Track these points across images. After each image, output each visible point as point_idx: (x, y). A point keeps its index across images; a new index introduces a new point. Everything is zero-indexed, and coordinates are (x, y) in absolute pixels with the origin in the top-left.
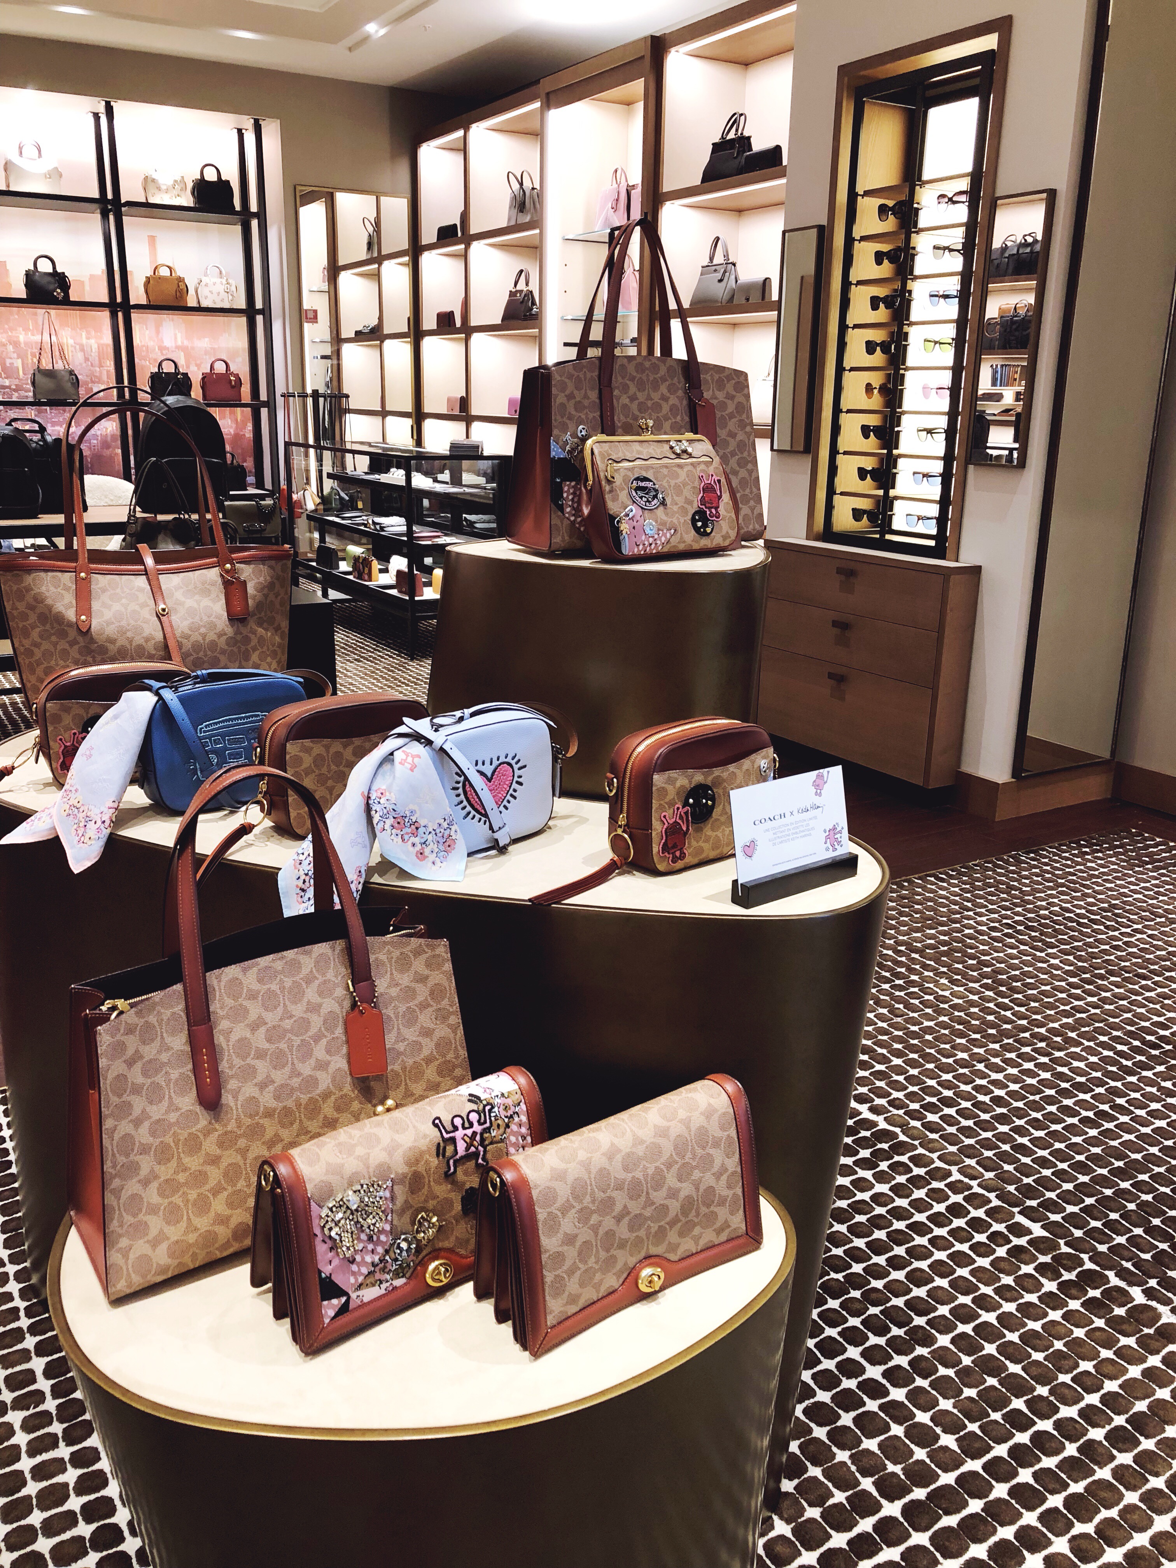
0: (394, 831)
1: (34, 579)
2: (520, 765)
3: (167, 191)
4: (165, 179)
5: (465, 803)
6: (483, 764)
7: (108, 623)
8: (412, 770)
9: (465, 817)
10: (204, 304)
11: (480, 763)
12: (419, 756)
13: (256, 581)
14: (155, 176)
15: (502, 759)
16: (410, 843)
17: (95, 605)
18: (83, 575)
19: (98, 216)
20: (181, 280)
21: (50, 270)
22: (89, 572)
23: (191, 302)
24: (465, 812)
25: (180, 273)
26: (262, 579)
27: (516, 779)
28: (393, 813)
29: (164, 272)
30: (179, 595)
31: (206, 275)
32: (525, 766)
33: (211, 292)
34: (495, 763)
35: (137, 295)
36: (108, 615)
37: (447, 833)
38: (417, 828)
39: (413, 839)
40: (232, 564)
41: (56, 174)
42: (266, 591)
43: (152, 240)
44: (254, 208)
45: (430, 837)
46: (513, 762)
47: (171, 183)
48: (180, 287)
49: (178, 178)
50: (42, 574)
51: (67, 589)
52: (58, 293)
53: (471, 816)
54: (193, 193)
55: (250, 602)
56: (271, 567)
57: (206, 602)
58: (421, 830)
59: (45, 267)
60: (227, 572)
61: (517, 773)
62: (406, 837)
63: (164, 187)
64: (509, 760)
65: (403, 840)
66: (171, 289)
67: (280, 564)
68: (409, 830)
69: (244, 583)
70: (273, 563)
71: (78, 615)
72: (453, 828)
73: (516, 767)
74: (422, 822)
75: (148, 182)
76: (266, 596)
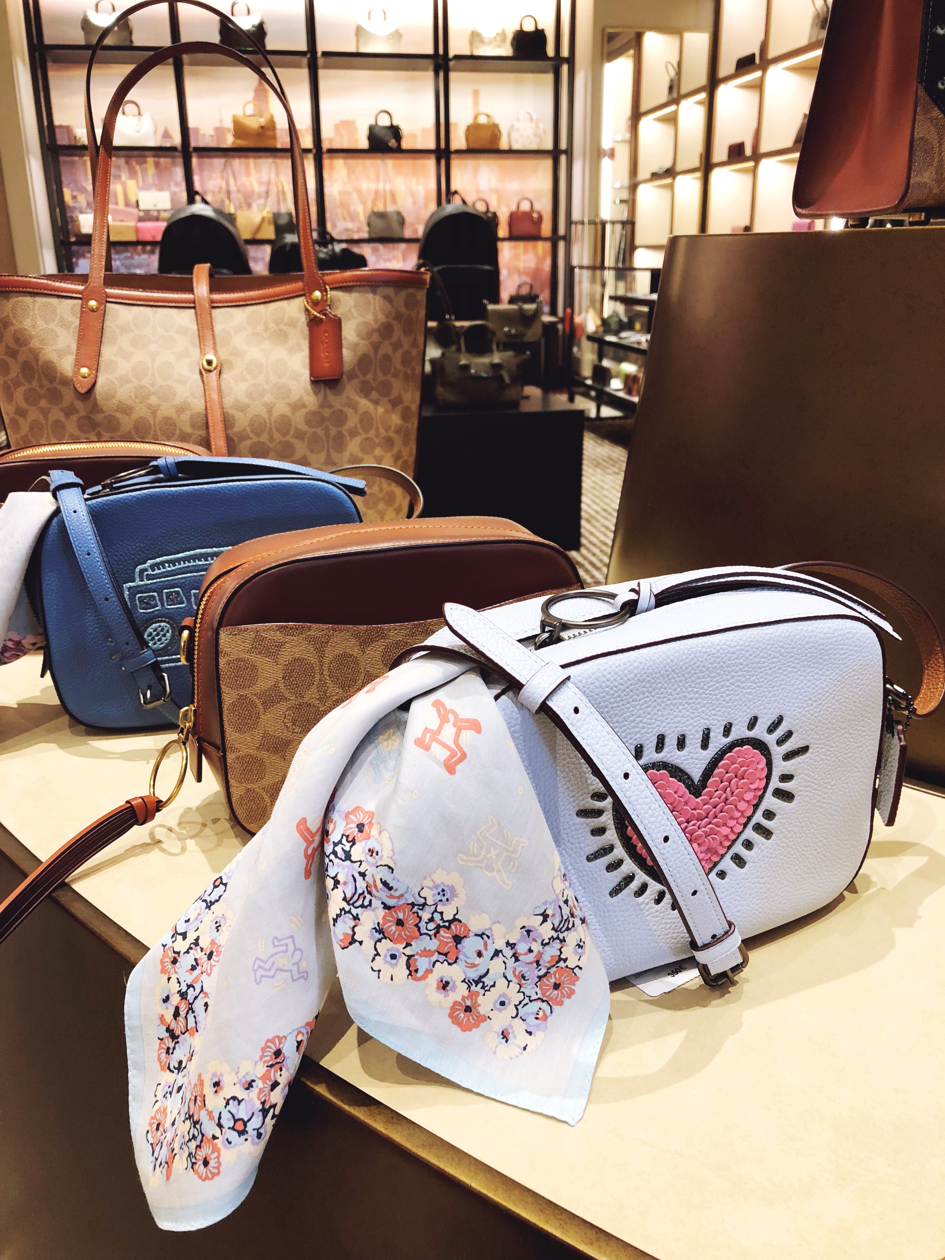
0: (385, 946)
1: (14, 309)
2: (789, 746)
3: (490, 43)
4: (488, 33)
5: (619, 852)
6: (681, 743)
7: (124, 380)
8: (450, 768)
9: (615, 891)
10: (516, 146)
11: (671, 743)
12: (476, 726)
13: (361, 319)
14: (480, 31)
15: (740, 731)
16: (433, 980)
17: (107, 352)
18: (93, 303)
19: (430, 74)
20: (495, 126)
21: (388, 124)
22: (106, 300)
23: (504, 145)
24: (616, 877)
25: (497, 120)
26: (369, 318)
27: (775, 783)
28: (383, 894)
29: (483, 120)
30: (238, 341)
31: (518, 120)
32: (804, 750)
33: (522, 136)
34: (718, 742)
35: (458, 141)
36: (124, 367)
37: (552, 951)
38: (458, 939)
39: (443, 970)
40: (324, 291)
41: (397, 35)
42: (376, 337)
43: (476, 93)
44: (565, 53)
45: (497, 967)
46: (770, 740)
47: (493, 35)
48: (494, 131)
49: (499, 31)
50: (28, 300)
51: (64, 324)
52: (393, 143)
53: (635, 885)
54: (512, 44)
55: (346, 353)
56: (387, 298)
57: (279, 353)
58: (470, 945)
59: (384, 121)
60: (315, 304)
61: (780, 767)
62: (422, 964)
63: (487, 40)
64: (759, 732)
65: (412, 970)
66: (486, 135)
67: (403, 294)
68: (433, 944)
69: (337, 323)
70: (390, 291)
71: (78, 364)
72: (572, 938)
73: (778, 752)
74: (475, 923)
75: (475, 37)
76: (376, 347)
